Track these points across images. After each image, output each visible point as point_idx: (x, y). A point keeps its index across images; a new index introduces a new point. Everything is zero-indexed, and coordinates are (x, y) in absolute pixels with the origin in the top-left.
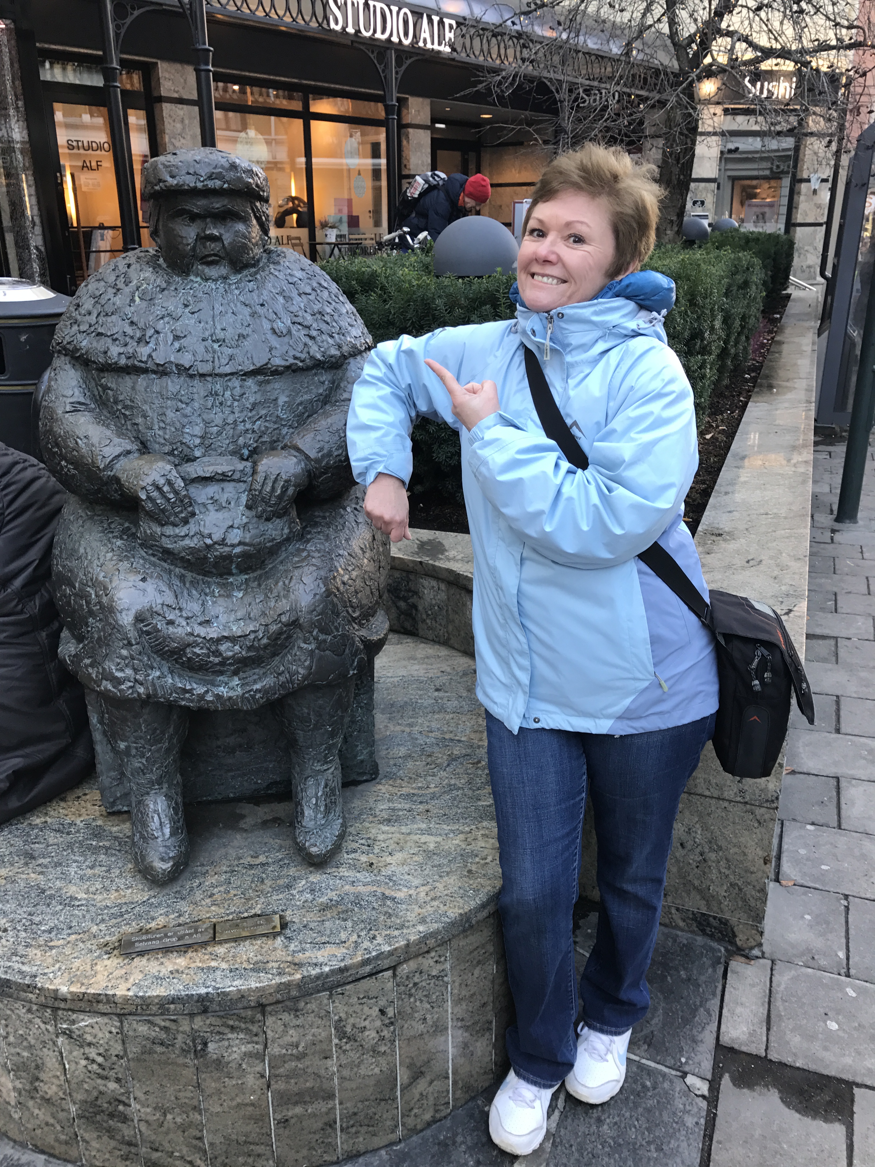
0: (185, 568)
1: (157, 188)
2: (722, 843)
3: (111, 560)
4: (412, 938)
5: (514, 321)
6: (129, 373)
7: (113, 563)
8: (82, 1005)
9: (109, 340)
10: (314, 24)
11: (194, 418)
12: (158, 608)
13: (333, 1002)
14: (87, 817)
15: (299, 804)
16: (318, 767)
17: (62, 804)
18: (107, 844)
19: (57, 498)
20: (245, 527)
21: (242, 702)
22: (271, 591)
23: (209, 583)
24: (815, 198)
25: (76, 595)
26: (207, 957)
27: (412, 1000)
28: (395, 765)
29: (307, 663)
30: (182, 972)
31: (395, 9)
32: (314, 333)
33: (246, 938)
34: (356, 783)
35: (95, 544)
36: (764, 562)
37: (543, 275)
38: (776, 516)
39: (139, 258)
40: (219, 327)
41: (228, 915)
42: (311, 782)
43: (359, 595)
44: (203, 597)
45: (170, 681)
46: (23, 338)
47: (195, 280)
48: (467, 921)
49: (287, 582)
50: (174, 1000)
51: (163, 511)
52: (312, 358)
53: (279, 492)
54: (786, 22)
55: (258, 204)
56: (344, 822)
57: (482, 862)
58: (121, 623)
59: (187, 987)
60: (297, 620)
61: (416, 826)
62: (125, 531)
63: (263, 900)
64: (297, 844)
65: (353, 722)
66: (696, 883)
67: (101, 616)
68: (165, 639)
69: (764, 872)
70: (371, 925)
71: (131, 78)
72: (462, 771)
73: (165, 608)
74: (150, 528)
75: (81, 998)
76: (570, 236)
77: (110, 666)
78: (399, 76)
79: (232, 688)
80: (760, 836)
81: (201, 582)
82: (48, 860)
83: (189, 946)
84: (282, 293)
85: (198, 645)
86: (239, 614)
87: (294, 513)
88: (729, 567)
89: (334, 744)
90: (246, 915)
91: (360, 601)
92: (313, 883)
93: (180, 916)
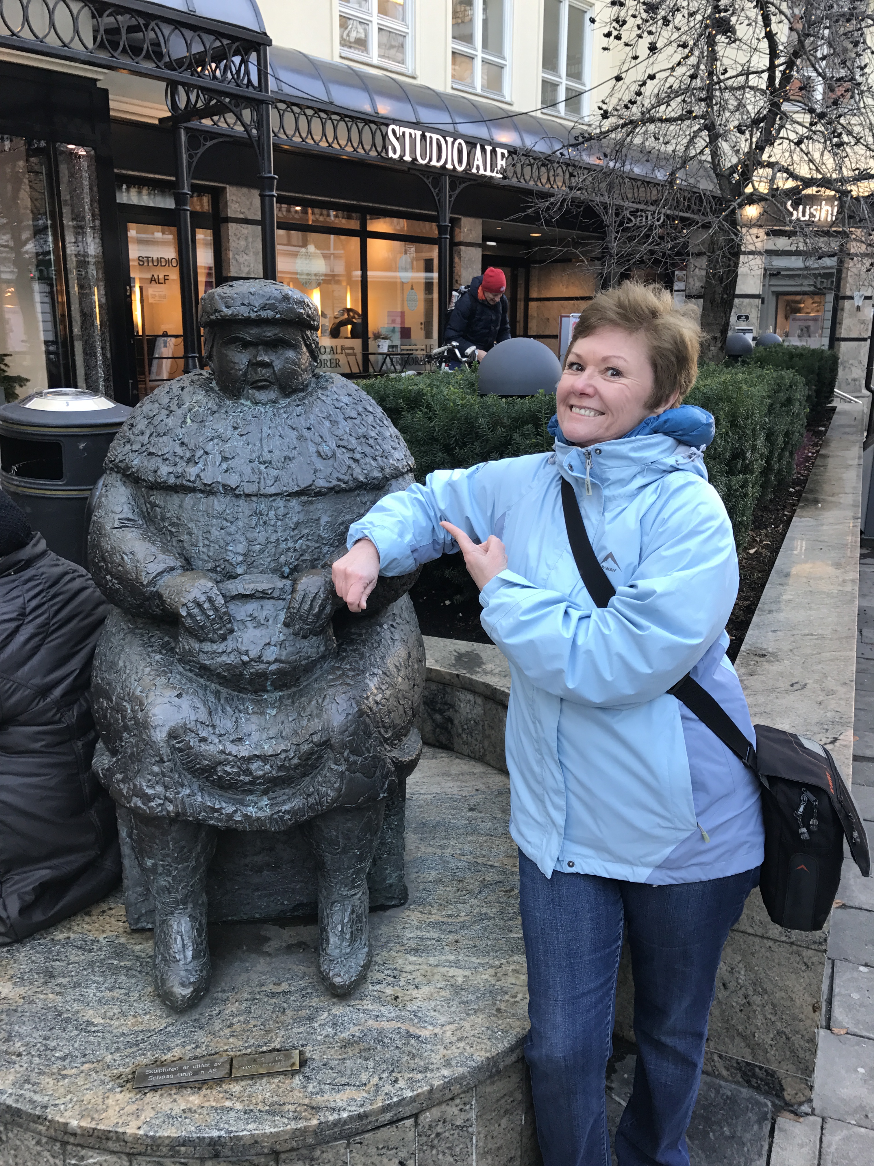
0: (220, 684)
1: (212, 317)
2: (768, 986)
3: (149, 674)
4: (436, 1083)
5: (550, 453)
6: (176, 492)
7: (151, 677)
8: (92, 1140)
9: (160, 460)
10: (373, 153)
11: (238, 537)
12: (192, 725)
13: (351, 1151)
14: (110, 934)
15: (324, 930)
16: (345, 892)
17: (87, 919)
18: (128, 964)
19: (101, 609)
20: (281, 644)
21: (270, 823)
22: (304, 709)
23: (243, 699)
24: (860, 314)
25: (112, 708)
26: (221, 1095)
27: (434, 1152)
28: (425, 890)
29: (337, 785)
30: (195, 1112)
31: (450, 140)
32: (358, 456)
33: (262, 1076)
34: (385, 908)
35: (135, 658)
36: (808, 686)
37: (581, 408)
38: (822, 637)
39: (192, 381)
40: (266, 450)
41: (246, 1048)
42: (337, 907)
43: (392, 715)
44: (237, 714)
45: (200, 799)
46: (82, 446)
47: (245, 403)
48: (494, 1066)
49: (320, 701)
50: (186, 1142)
51: (202, 627)
52: (355, 480)
53: (317, 610)
54: (826, 152)
55: (308, 333)
56: (370, 951)
57: (512, 1000)
58: (154, 739)
59: (198, 1128)
60: (329, 740)
61: (444, 958)
62: (164, 646)
63: (283, 1033)
64: (321, 972)
65: (383, 844)
66: (741, 1028)
67: (135, 731)
68: (196, 756)
69: (812, 1020)
70: (394, 1066)
71: (201, 201)
72: (494, 898)
73: (199, 725)
74: (189, 644)
75: (91, 1133)
76: (608, 369)
77: (141, 782)
78: (453, 199)
79: (261, 809)
80: (808, 981)
81: (235, 699)
82: (67, 979)
83: (204, 1082)
84: (328, 417)
85: (229, 763)
86: (272, 733)
87: (331, 631)
88: (773, 690)
89: (362, 868)
90: (265, 1049)
91: (392, 721)
92: (335, 1016)
93: (197, 1047)
